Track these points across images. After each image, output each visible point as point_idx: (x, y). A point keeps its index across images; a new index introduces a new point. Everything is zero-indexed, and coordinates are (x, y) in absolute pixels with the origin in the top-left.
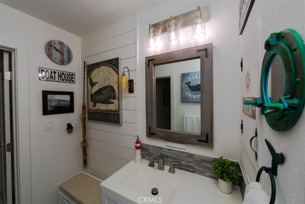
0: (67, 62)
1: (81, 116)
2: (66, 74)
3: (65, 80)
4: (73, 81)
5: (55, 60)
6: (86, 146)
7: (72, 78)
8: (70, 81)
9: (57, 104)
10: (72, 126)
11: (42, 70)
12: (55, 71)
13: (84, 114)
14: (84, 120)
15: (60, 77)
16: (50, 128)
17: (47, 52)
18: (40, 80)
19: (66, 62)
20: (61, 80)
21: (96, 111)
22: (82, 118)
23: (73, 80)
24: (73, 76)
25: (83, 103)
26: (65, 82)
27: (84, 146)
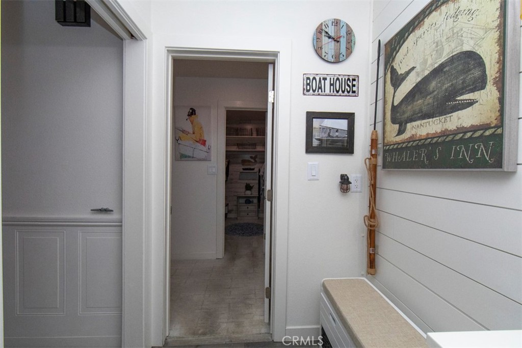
0: (345, 56)
1: (367, 160)
2: (342, 79)
3: (340, 91)
4: (354, 92)
5: (326, 57)
6: (374, 226)
7: (354, 86)
8: (348, 92)
9: (326, 135)
10: (350, 180)
11: (307, 78)
12: (325, 76)
13: (374, 156)
14: (373, 169)
15: (332, 87)
16: (313, 177)
17: (315, 45)
18: (305, 95)
19: (343, 56)
20: (333, 92)
21: (404, 143)
22: (370, 164)
23: (355, 89)
24: (354, 83)
25: (372, 134)
26: (340, 96)
27: (371, 226)
